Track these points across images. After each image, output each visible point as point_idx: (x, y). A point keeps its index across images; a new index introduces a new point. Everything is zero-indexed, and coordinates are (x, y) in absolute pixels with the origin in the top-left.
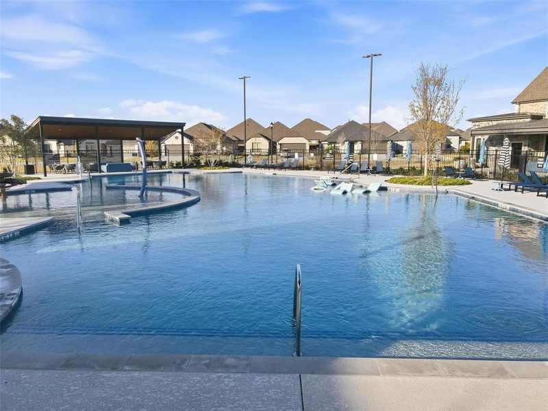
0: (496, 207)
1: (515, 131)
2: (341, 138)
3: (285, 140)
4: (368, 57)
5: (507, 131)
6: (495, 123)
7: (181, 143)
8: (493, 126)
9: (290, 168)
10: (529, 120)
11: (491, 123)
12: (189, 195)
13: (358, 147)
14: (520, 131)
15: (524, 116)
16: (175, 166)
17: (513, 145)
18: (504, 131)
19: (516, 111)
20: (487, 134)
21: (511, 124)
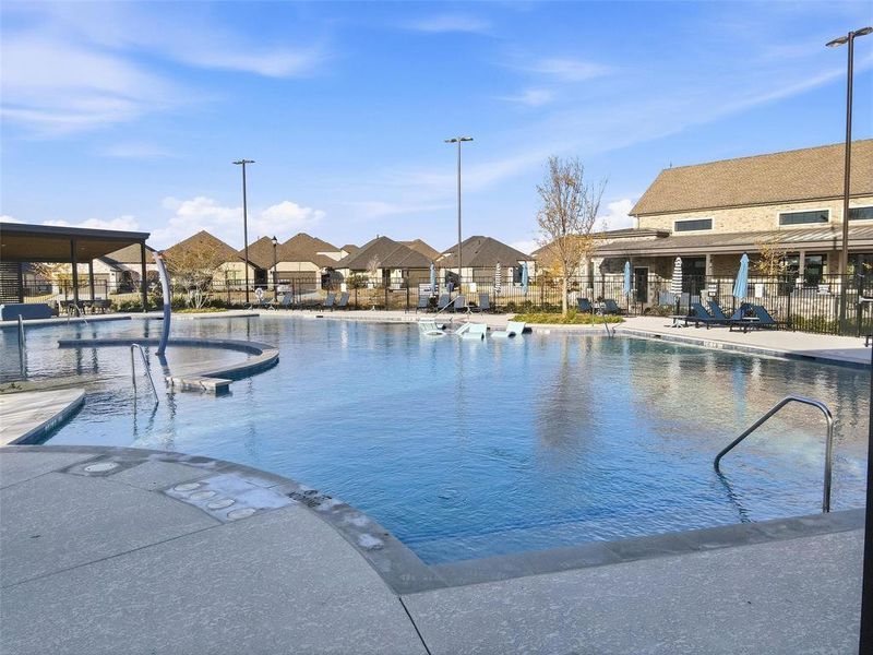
0: (701, 347)
1: (642, 252)
2: (373, 264)
3: (282, 267)
4: (453, 141)
5: (633, 252)
6: (611, 241)
7: (88, 272)
8: (608, 246)
9: (335, 307)
10: (654, 238)
11: (605, 242)
12: (258, 352)
13: (396, 275)
14: (649, 251)
15: (646, 232)
16: (119, 308)
17: (637, 271)
18: (629, 252)
19: (635, 227)
20: (601, 256)
21: (633, 243)
